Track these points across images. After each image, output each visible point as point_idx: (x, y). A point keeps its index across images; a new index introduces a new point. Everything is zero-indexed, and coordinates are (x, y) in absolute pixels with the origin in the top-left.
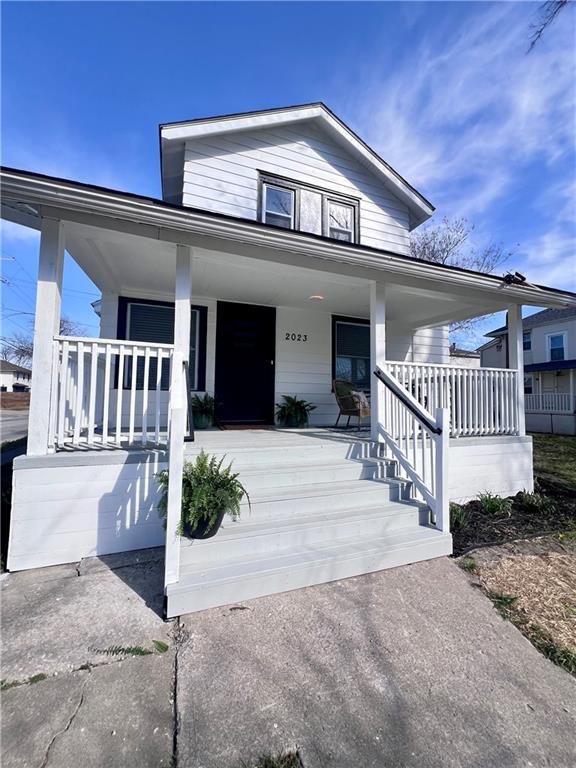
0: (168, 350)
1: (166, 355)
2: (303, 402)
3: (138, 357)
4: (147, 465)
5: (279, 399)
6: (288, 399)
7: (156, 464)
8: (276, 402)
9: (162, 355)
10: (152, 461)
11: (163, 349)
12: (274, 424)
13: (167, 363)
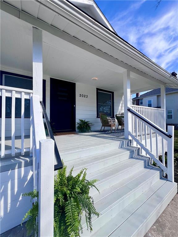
0: (29, 94)
1: (27, 97)
2: (88, 122)
3: (6, 97)
4: (16, 170)
5: (77, 121)
6: (81, 121)
7: (23, 169)
8: (76, 122)
9: (24, 97)
10: (20, 167)
11: (25, 93)
12: (76, 131)
13: (28, 102)
